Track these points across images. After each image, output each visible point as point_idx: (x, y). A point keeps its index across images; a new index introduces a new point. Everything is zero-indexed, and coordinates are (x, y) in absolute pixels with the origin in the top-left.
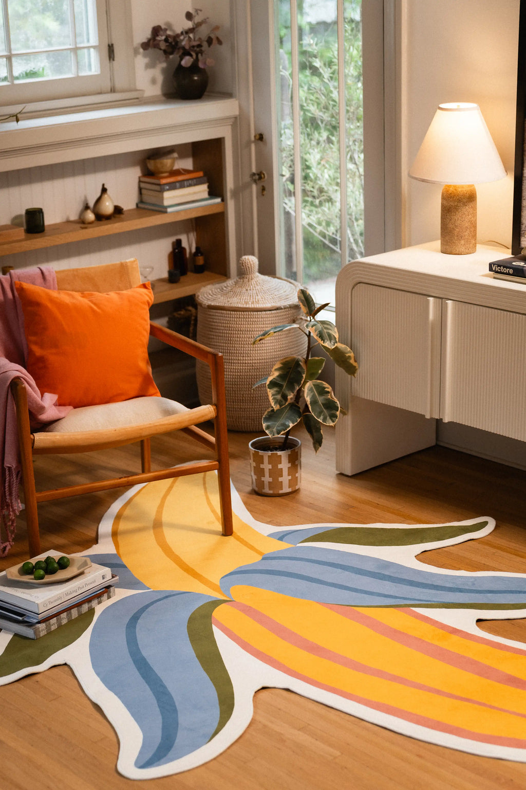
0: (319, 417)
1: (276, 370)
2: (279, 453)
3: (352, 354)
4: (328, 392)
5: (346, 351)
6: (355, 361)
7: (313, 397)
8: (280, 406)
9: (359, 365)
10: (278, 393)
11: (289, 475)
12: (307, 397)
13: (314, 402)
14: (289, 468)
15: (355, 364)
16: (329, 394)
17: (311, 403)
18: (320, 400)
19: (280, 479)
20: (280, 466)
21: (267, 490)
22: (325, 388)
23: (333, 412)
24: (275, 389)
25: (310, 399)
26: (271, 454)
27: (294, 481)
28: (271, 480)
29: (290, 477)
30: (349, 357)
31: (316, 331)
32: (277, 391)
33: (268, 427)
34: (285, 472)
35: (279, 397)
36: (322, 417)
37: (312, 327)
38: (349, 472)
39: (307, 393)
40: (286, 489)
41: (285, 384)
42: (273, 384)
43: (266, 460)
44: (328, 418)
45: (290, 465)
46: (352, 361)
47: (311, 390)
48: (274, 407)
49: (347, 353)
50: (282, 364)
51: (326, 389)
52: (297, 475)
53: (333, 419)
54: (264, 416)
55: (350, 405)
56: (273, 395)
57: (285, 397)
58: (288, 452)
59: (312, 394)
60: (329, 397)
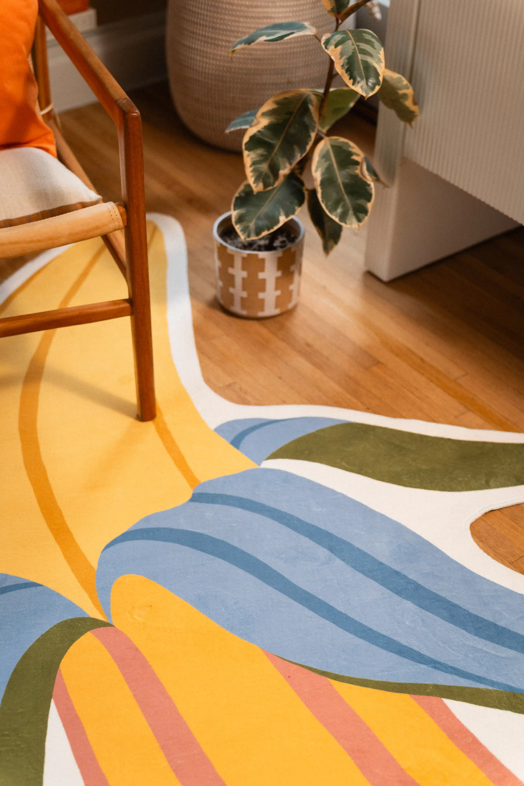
0: (333, 209)
1: (264, 114)
2: (262, 254)
3: (410, 91)
4: (356, 163)
5: (399, 85)
6: (415, 103)
7: (329, 171)
8: (266, 186)
9: (421, 109)
10: (264, 158)
11: (276, 289)
12: (316, 171)
13: (328, 181)
14: (277, 279)
15: (413, 108)
16: (359, 167)
17: (323, 183)
18: (340, 177)
19: (261, 295)
20: (261, 275)
21: (237, 308)
22: (351, 154)
23: (361, 201)
24: (260, 151)
25: (323, 174)
26: (249, 255)
27: (285, 296)
28: (245, 294)
29: (279, 293)
30: (405, 96)
31: (342, 54)
32: (262, 155)
33: (240, 220)
34: (270, 284)
35: (264, 167)
36: (339, 210)
37: (336, 46)
38: (385, 275)
39: (319, 162)
40: (270, 310)
41: (277, 144)
42: (256, 142)
43: (238, 263)
44: (351, 212)
45: (279, 274)
46: (409, 103)
47: (325, 156)
48: (253, 186)
49: (400, 89)
50: (277, 103)
51: (354, 158)
52: (292, 287)
53: (361, 215)
54: (237, 195)
55: (398, 171)
56: (254, 163)
57: (274, 170)
58: (279, 253)
59: (326, 165)
60: (358, 172)
